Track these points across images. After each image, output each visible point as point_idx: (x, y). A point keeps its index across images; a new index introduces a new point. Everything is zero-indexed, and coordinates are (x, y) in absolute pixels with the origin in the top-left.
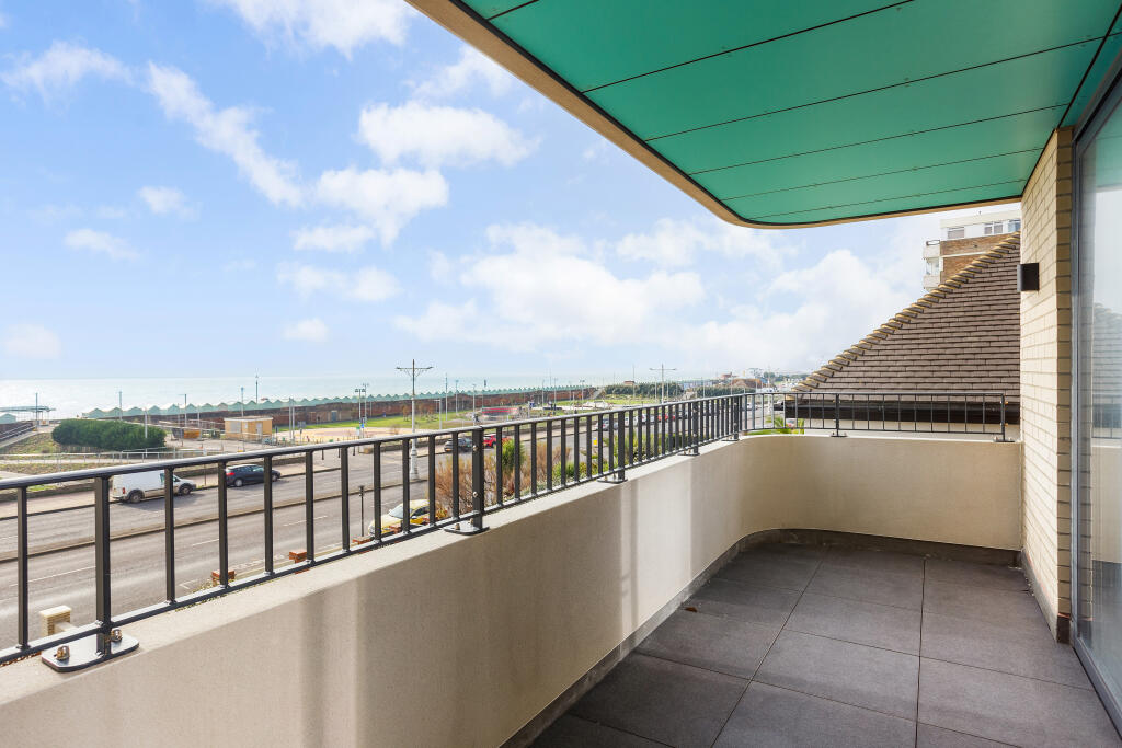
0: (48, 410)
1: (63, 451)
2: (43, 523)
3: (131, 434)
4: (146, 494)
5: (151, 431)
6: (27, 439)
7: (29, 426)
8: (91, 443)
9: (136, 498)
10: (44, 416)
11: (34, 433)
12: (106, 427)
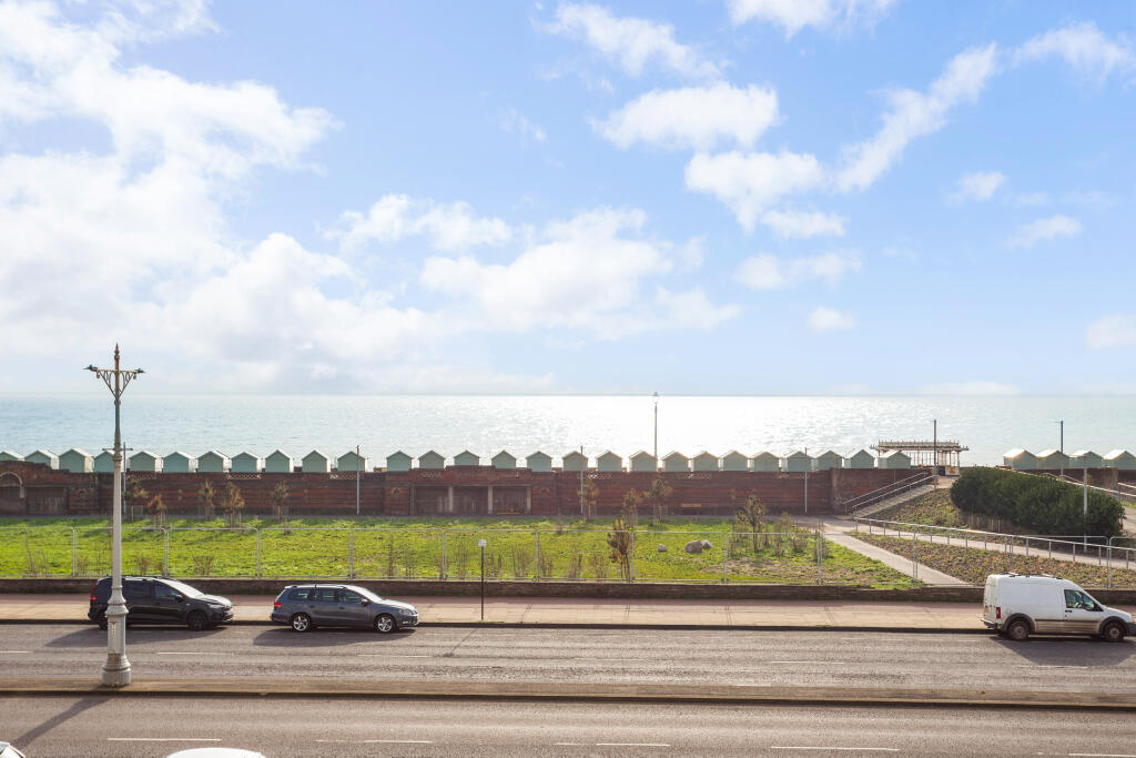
0: (958, 449)
1: (964, 523)
2: (868, 647)
3: (1061, 504)
4: (1038, 626)
5: (1096, 500)
6: (921, 497)
7: (924, 475)
8: (1002, 515)
9: (1019, 630)
10: (951, 460)
11: (931, 488)
12: (1025, 485)
